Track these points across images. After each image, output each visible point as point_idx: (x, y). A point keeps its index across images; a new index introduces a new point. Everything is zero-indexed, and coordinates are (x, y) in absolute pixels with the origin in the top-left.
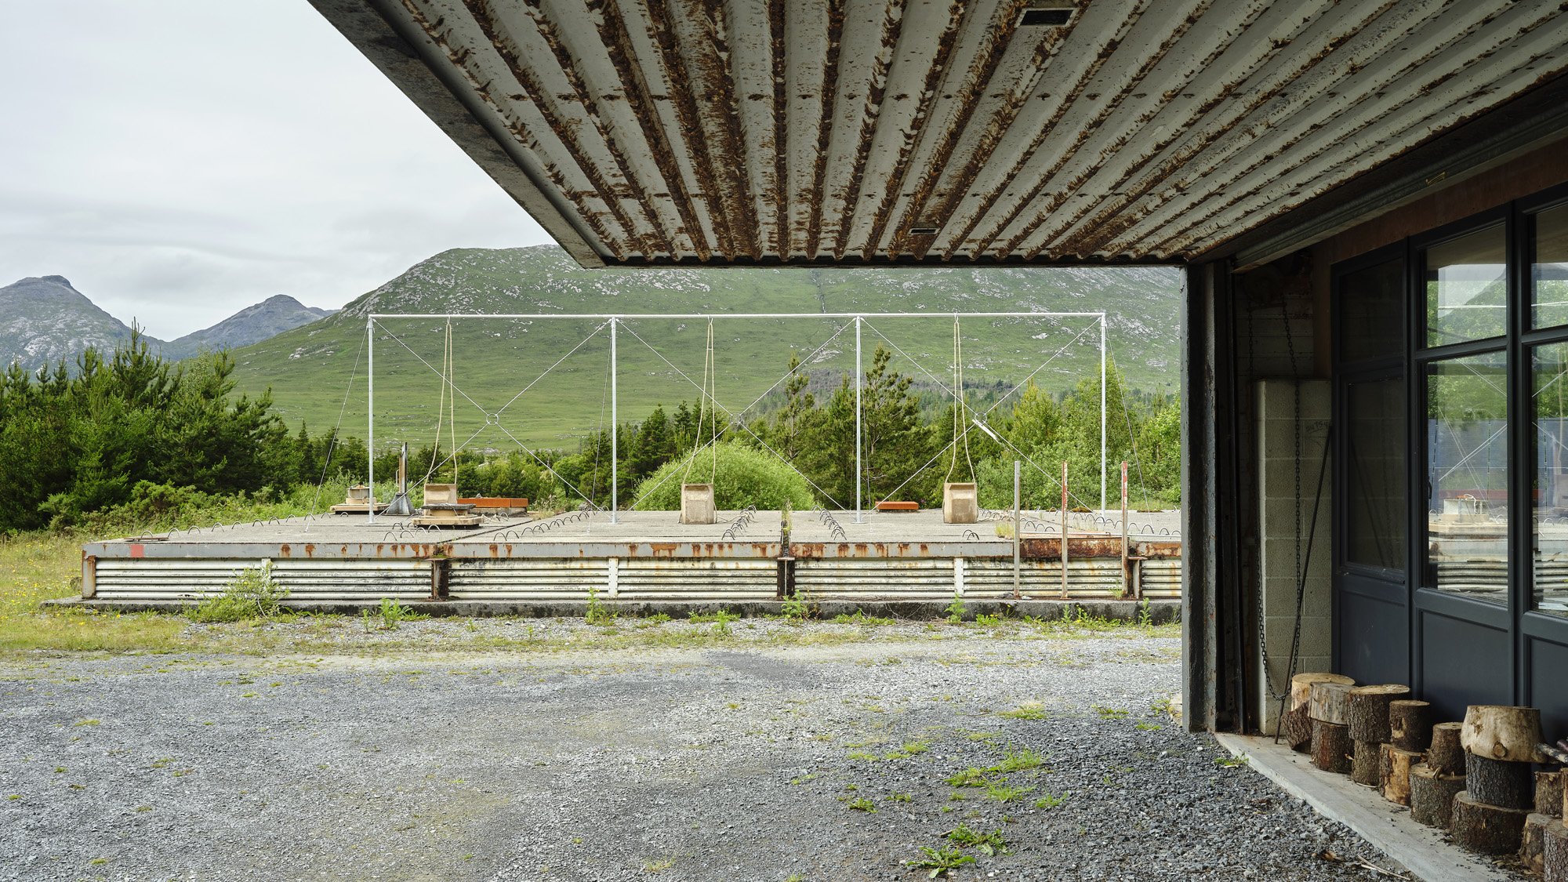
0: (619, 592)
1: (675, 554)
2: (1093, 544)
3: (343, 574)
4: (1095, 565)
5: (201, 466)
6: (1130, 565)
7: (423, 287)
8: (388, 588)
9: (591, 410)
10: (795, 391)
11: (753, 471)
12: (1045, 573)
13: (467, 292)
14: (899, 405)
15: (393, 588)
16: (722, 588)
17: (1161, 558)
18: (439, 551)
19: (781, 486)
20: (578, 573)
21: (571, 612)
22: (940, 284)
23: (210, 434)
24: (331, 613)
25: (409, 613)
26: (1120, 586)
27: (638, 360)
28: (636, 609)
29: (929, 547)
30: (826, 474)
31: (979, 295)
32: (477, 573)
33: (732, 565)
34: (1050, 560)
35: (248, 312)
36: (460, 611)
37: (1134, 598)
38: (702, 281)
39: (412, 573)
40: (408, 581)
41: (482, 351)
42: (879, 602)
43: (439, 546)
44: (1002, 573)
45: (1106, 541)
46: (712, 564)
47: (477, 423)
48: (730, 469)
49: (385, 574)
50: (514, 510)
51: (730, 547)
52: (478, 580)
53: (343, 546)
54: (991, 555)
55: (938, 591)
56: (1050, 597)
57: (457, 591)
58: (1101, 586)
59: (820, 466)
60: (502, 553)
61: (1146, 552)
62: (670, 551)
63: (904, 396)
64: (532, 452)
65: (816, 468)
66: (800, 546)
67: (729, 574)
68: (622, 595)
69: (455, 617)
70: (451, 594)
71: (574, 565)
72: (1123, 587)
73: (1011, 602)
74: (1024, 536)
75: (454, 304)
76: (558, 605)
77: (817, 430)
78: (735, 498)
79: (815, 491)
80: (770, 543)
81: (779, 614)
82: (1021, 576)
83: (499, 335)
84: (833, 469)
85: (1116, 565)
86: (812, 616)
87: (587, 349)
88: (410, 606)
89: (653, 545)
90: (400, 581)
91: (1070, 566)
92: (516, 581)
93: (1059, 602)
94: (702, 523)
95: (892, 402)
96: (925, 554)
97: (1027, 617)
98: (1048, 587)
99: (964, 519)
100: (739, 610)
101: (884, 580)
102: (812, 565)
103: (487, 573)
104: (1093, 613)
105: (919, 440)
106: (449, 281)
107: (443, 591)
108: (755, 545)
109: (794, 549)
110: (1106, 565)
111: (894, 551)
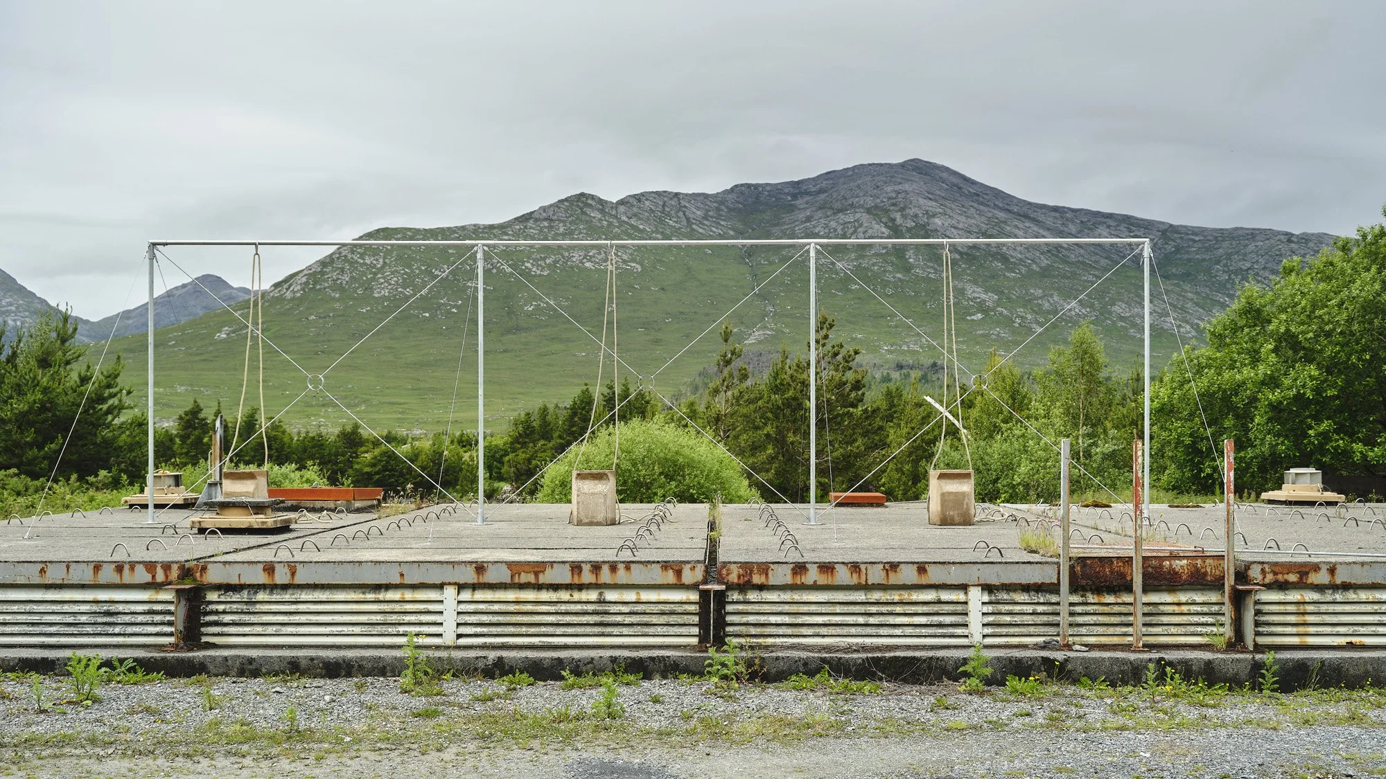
0: (459, 636)
1: (544, 579)
2: (1179, 564)
3: (42, 608)
4: (1183, 597)
5: (30, 445)
6: (1238, 599)
7: (351, 266)
8: (110, 630)
9: (521, 390)
10: (728, 363)
11: (677, 453)
12: (1106, 609)
13: (396, 271)
14: (844, 379)
15: (117, 630)
16: (616, 630)
17: (1283, 586)
18: (186, 573)
19: (710, 471)
20: (397, 607)
21: (383, 669)
22: (874, 265)
23: (43, 408)
24: (12, 670)
25: (132, 670)
26: (1222, 630)
27: (568, 340)
28: (481, 664)
29: (929, 568)
30: (762, 457)
31: (913, 275)
32: (245, 607)
33: (631, 596)
34: (1113, 590)
35: (175, 292)
36: (211, 667)
37: (1244, 650)
38: (633, 260)
39: (146, 607)
40: (140, 619)
41: (410, 331)
42: (855, 656)
43: (188, 564)
44: (1040, 609)
45: (1199, 562)
46: (601, 594)
47: (405, 404)
48: (649, 450)
49: (105, 608)
50: (358, 504)
51: (628, 568)
52: (246, 618)
53: (41, 566)
54: (1024, 582)
55: (944, 636)
56: (1114, 647)
57: (214, 635)
58: (1192, 629)
59: (755, 448)
60: (281, 577)
61: (1260, 577)
62: (536, 574)
63: (850, 369)
64: (458, 434)
65: (751, 450)
66: (733, 567)
67: (625, 609)
68: (462, 641)
69: (204, 676)
70: (204, 639)
71: (391, 595)
72: (1228, 631)
73: (1059, 656)
74: (1075, 553)
75: (382, 284)
76: (362, 658)
77: (752, 407)
78: (656, 484)
79: (749, 476)
80: (688, 562)
81: (701, 674)
82: (1072, 614)
83: (427, 315)
84: (770, 451)
85: (1214, 597)
86: (752, 677)
87: (516, 329)
88: (135, 660)
89: (510, 565)
90: (127, 619)
91: (1146, 599)
92: (303, 619)
93: (1132, 656)
94: (598, 524)
95: (838, 376)
96: (924, 581)
97: (1084, 679)
98: (1111, 630)
99: (957, 519)
100: (641, 668)
101: (861, 620)
102: (752, 596)
103: (259, 607)
104: (1188, 672)
105: (867, 418)
106: (377, 260)
107: (191, 634)
108: (666, 565)
109: (724, 572)
110: (1199, 597)
111: (876, 576)
